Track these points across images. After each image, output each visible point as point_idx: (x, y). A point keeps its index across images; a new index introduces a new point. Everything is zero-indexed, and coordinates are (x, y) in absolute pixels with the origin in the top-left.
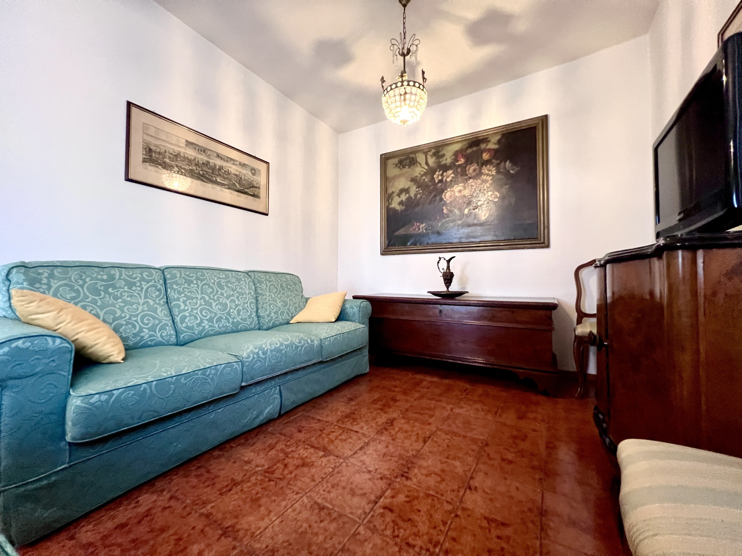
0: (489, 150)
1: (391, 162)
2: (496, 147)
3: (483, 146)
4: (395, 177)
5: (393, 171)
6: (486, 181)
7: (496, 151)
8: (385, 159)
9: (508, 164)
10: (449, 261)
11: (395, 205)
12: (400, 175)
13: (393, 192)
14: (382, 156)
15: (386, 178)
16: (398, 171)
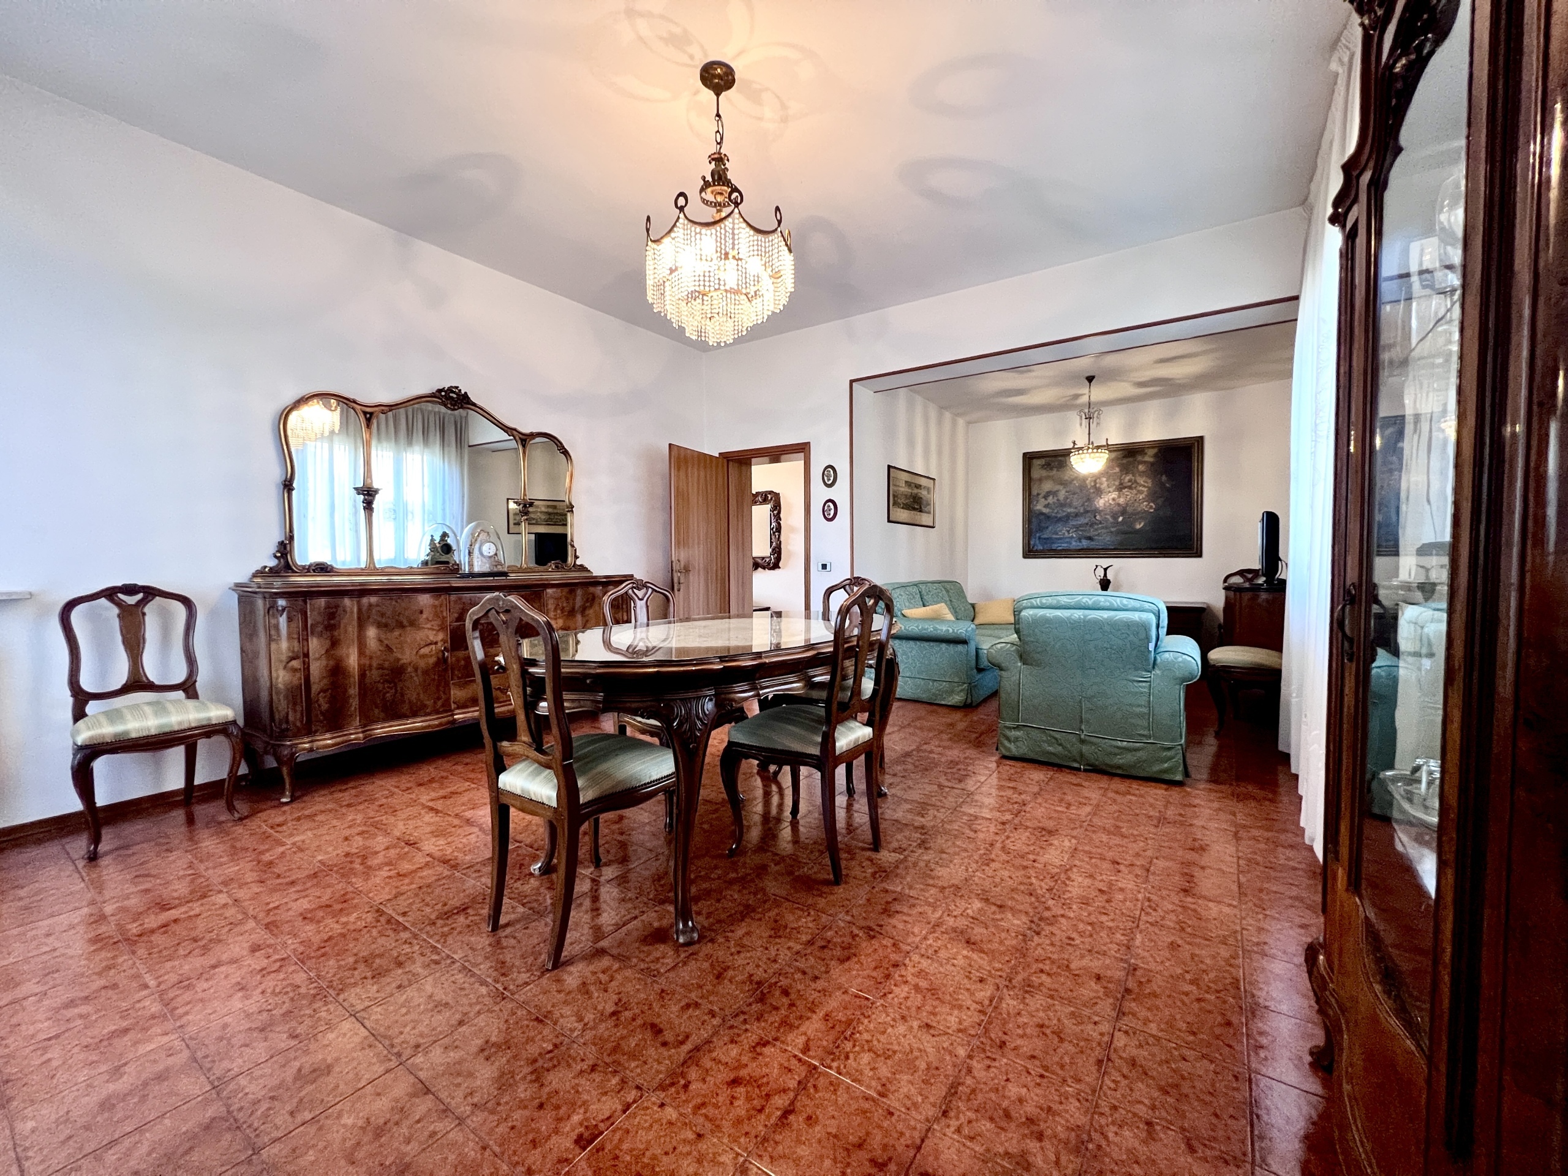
0: (1145, 462)
1: (1037, 463)
2: (1151, 460)
3: (1139, 458)
4: (1040, 480)
5: (1036, 473)
6: (1141, 492)
7: (1152, 464)
8: (1029, 459)
9: (1164, 478)
10: (1106, 570)
11: (1039, 507)
12: (1048, 478)
13: (1038, 494)
14: (1025, 454)
15: (1030, 479)
16: (1044, 473)
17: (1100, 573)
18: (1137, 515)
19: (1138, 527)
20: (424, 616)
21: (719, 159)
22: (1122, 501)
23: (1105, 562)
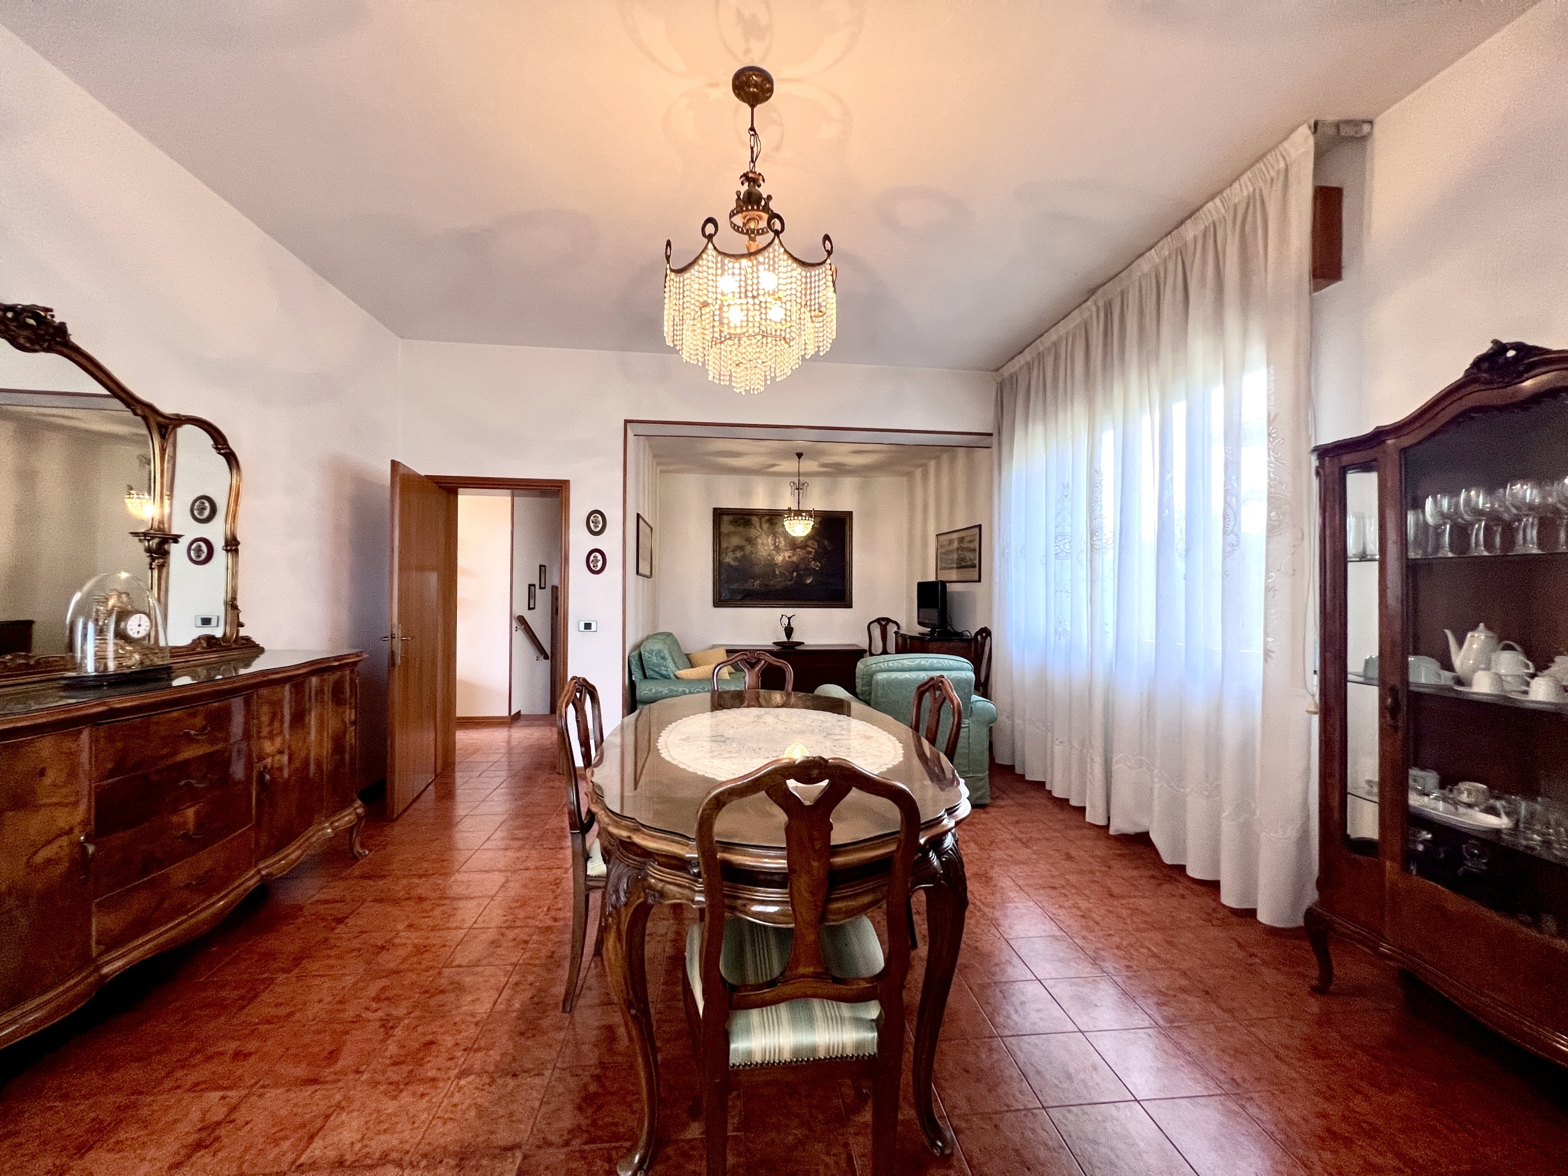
1: (724, 518)
2: (818, 526)
4: (728, 535)
5: (726, 528)
6: (809, 552)
7: (818, 530)
8: (719, 514)
9: (826, 543)
10: (789, 619)
11: (728, 559)
12: (735, 533)
13: (727, 548)
14: (715, 510)
15: (720, 534)
16: (732, 528)
17: (785, 621)
18: (809, 571)
19: (808, 581)
20: (48, 781)
21: (752, 179)
22: (795, 559)
23: (789, 612)
